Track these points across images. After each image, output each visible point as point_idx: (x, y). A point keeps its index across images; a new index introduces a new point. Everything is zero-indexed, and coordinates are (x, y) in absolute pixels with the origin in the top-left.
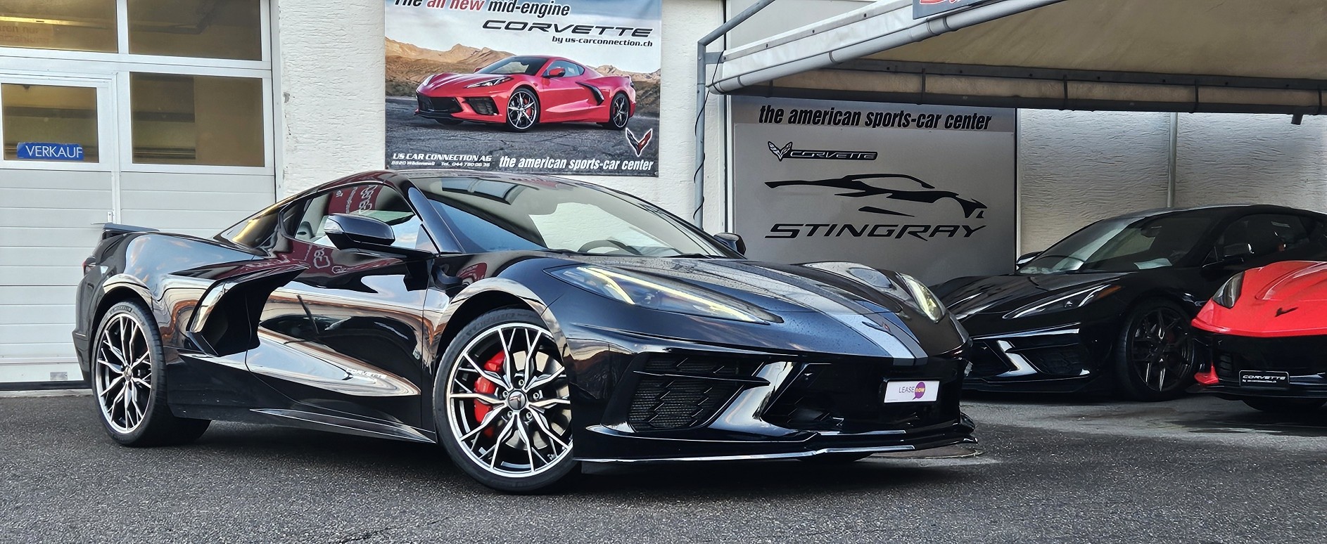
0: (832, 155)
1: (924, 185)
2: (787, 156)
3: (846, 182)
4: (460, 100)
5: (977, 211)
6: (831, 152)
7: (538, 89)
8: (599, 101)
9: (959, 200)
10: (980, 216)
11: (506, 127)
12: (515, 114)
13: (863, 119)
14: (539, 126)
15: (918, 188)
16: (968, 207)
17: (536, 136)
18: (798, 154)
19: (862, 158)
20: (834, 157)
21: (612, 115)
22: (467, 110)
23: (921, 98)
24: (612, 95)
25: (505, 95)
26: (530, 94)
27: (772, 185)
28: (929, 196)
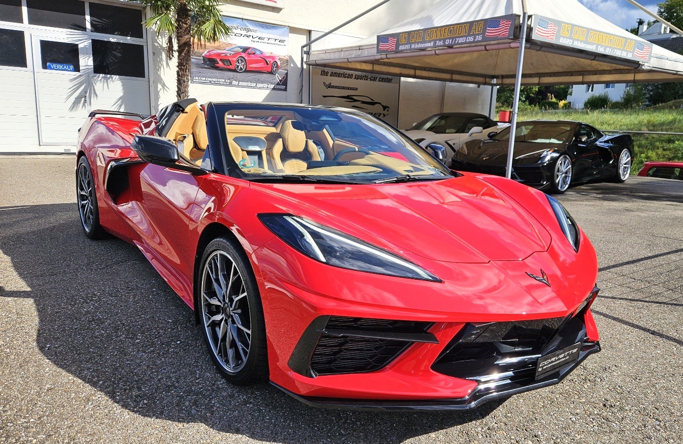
0: (344, 88)
1: (372, 100)
2: (329, 87)
3: (348, 97)
4: (218, 60)
5: (387, 109)
6: (343, 87)
7: (246, 58)
8: (267, 64)
9: (382, 105)
10: (388, 111)
11: (235, 71)
12: (238, 66)
13: (354, 77)
14: (246, 71)
15: (369, 100)
16: (385, 108)
17: (245, 74)
18: (333, 87)
19: (353, 90)
20: (344, 89)
21: (272, 69)
22: (220, 63)
23: (372, 72)
24: (272, 62)
25: (235, 59)
26: (243, 59)
27: (324, 97)
28: (373, 103)
